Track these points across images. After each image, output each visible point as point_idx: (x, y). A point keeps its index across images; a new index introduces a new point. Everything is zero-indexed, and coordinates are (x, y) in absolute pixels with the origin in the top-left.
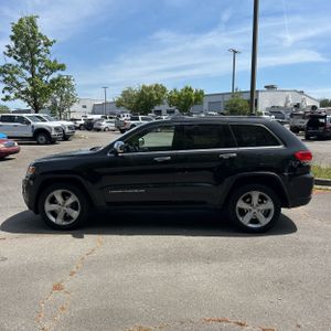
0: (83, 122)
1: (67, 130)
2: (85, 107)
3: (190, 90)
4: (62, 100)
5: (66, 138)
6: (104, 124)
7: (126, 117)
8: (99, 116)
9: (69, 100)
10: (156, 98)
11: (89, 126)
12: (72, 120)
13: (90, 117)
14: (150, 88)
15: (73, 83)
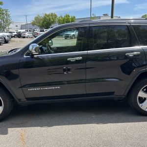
0: (16, 33)
1: (7, 38)
2: (17, 26)
3: (69, 16)
4: (4, 22)
5: (6, 42)
6: (27, 34)
7: (38, 31)
8: (24, 30)
9: (8, 22)
10: (52, 20)
11: (19, 35)
12: (10, 32)
13: (19, 31)
14: (49, 15)
15: (9, 13)
